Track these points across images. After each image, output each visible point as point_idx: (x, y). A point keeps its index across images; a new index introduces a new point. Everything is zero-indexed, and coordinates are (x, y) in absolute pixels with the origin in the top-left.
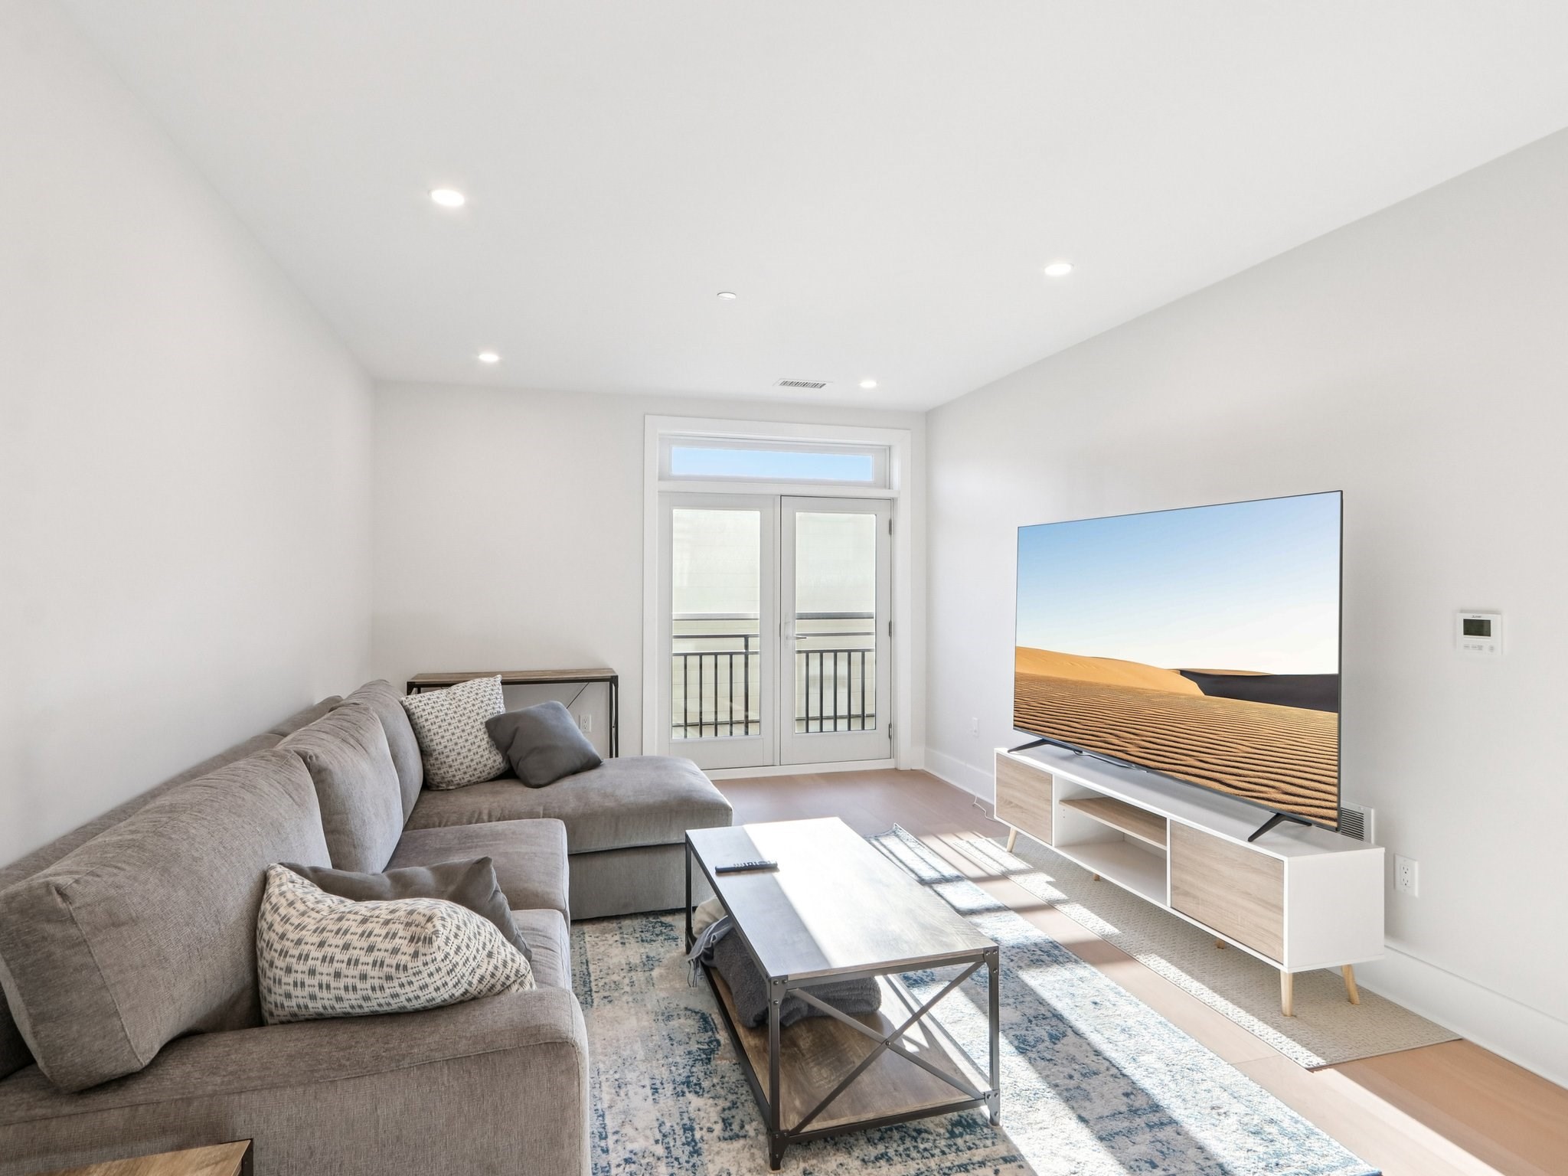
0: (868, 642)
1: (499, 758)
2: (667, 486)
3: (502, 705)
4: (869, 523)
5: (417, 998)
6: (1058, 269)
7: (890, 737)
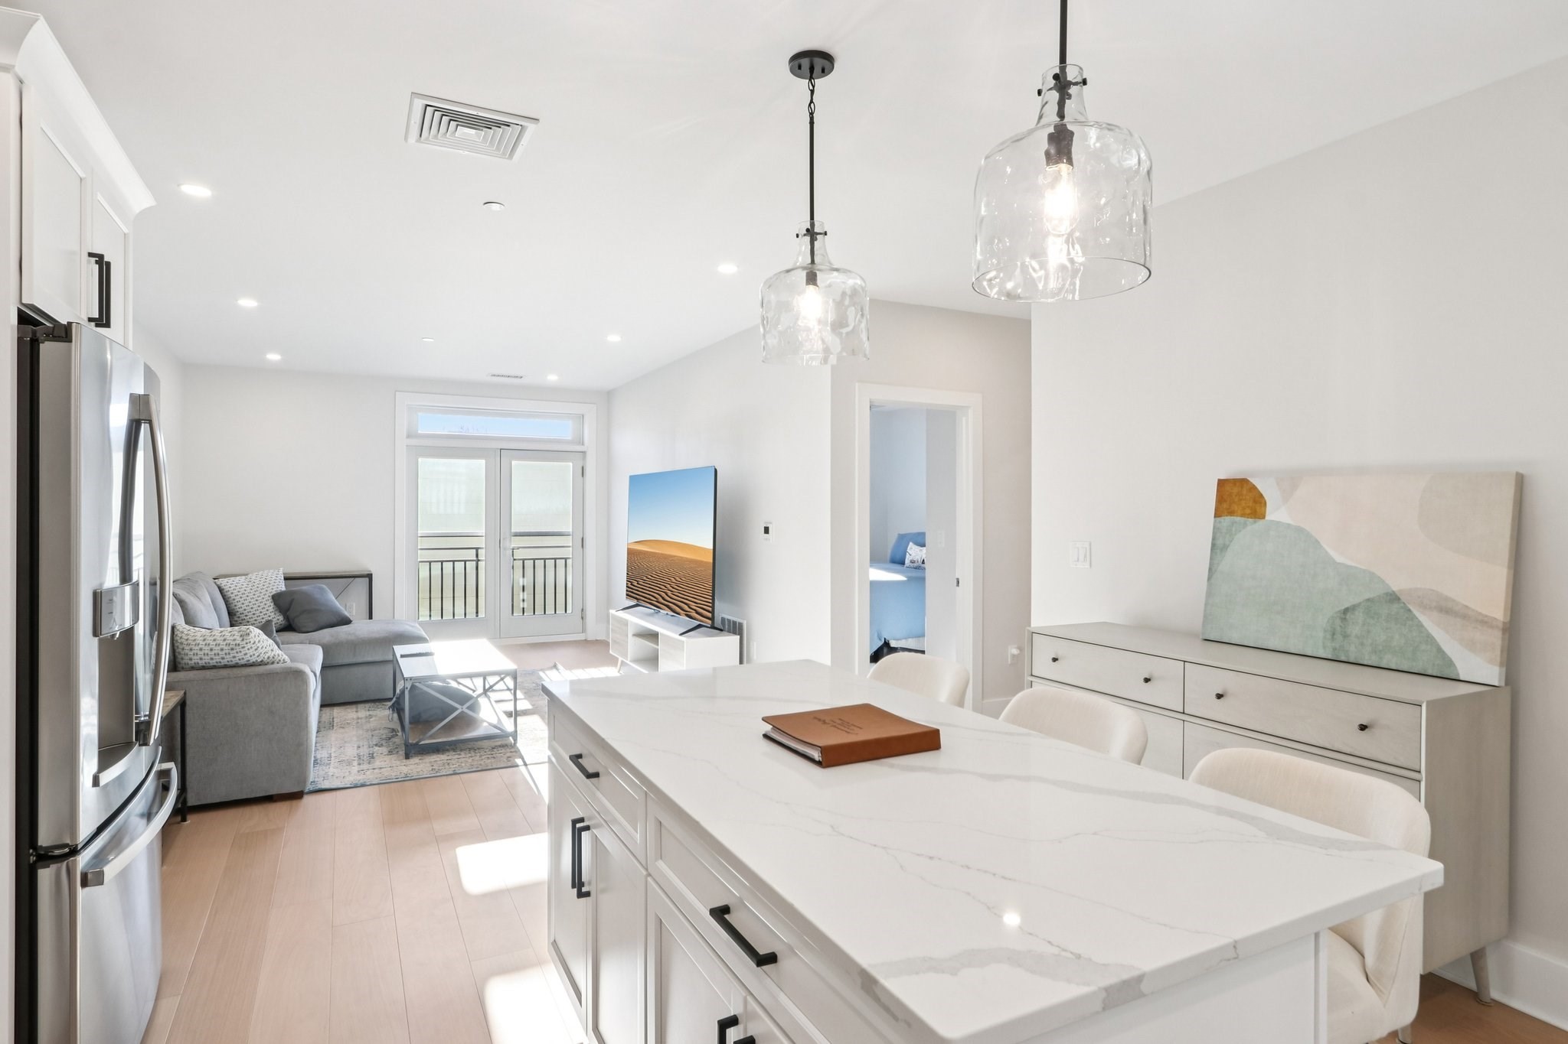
0: (567, 553)
1: (281, 618)
2: (413, 442)
3: (284, 586)
4: (569, 467)
5: (243, 659)
6: (614, 338)
7: (582, 618)
